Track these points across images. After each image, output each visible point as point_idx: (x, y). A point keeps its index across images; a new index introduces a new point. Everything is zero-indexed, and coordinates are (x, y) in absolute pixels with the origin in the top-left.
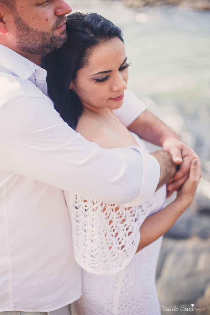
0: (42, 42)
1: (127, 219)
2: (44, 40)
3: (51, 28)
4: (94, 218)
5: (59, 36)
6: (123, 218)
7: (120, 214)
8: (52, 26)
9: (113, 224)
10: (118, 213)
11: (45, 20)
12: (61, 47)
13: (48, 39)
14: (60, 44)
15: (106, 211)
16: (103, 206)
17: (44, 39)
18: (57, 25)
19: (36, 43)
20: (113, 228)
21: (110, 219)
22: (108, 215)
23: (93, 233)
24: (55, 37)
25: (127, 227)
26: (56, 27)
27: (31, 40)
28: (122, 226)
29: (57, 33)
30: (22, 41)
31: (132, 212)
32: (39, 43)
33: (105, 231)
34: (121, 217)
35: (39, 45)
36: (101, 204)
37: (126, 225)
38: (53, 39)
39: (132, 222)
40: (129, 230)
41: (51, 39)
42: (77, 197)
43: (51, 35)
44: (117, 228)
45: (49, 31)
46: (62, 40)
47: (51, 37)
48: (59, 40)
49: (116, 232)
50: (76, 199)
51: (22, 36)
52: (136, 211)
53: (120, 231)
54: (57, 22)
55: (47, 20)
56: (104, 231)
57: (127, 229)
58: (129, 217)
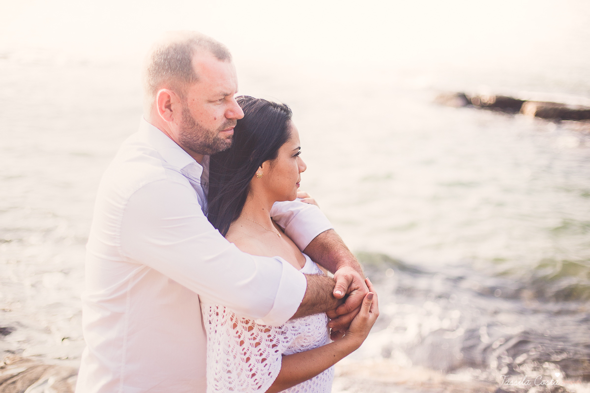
0: (204, 141)
1: (263, 342)
2: (206, 139)
3: (217, 128)
4: (222, 334)
5: (223, 139)
6: (257, 341)
7: (254, 336)
8: (219, 127)
9: (244, 346)
10: (251, 333)
11: (214, 119)
12: (223, 151)
13: (211, 139)
14: (223, 147)
15: (237, 329)
16: (234, 321)
17: (207, 137)
18: (224, 127)
19: (198, 139)
20: (245, 351)
21: (241, 339)
22: (239, 334)
23: (219, 352)
24: (218, 139)
25: (261, 352)
26: (222, 130)
27: (194, 136)
28: (255, 350)
29: (222, 136)
30: (184, 134)
31: (269, 336)
32: (201, 140)
33: (234, 352)
34: (255, 339)
35: (201, 142)
36: (231, 318)
37: (260, 350)
38: (216, 140)
39: (267, 348)
40: (263, 357)
41: (214, 140)
42: (226, 309)
43: (215, 135)
44: (250, 351)
45: (214, 131)
46: (226, 144)
47: (215, 138)
48: (222, 143)
49: (247, 356)
50: (224, 312)
51: (186, 128)
52: (276, 337)
53: (253, 356)
54: (225, 124)
55: (215, 119)
56: (232, 351)
57: (261, 355)
58: (265, 341)
